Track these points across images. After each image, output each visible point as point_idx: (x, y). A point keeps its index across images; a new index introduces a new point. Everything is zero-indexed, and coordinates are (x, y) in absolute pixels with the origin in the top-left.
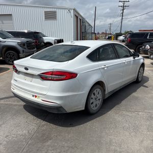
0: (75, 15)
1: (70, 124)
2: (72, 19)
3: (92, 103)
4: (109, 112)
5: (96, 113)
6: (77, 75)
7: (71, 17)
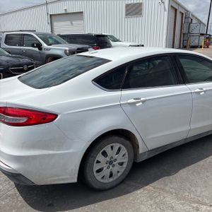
0: (172, 6)
1: (49, 205)
2: (166, 13)
3: (99, 171)
4: (139, 192)
5: (112, 188)
6: (56, 116)
7: (165, 10)
